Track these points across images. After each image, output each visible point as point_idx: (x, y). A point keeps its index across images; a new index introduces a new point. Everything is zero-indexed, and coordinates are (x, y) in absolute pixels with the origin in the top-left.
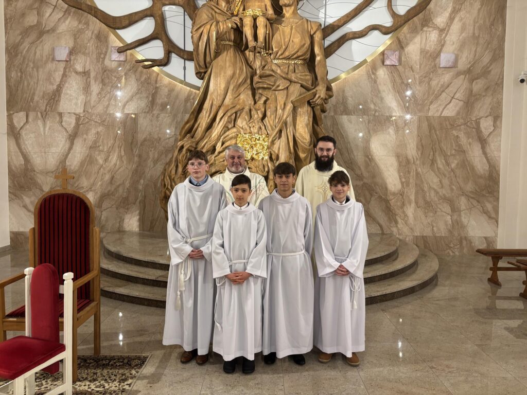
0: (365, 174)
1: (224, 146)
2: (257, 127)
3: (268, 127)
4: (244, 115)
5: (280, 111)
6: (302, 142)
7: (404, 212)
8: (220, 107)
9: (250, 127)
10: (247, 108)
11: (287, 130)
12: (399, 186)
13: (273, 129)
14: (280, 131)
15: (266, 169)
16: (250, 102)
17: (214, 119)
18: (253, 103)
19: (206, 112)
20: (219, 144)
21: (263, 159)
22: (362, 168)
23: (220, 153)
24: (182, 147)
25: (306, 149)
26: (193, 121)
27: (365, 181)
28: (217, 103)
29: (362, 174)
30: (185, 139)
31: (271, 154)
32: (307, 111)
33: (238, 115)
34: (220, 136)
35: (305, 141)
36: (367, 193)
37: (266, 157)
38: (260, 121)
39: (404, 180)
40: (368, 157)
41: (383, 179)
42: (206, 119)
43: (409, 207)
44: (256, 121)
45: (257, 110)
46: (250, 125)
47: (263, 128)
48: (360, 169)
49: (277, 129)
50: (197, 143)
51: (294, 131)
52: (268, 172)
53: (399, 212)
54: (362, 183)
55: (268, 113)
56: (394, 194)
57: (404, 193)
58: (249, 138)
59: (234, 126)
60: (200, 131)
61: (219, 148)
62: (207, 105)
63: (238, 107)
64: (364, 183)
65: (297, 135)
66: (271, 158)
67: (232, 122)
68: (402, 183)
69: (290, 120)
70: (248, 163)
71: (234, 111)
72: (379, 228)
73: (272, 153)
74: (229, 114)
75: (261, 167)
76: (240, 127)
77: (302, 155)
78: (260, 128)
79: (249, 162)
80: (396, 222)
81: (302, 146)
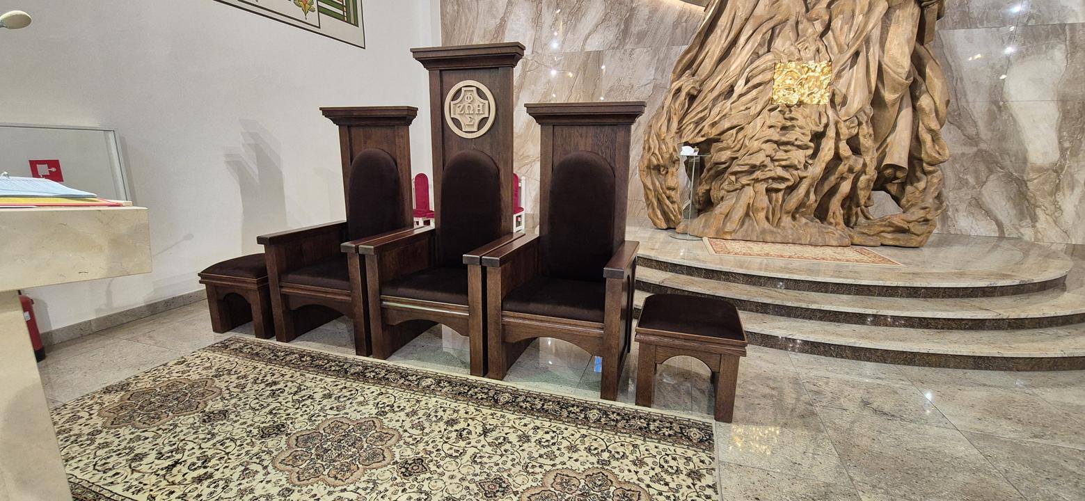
0: (985, 133)
1: (750, 84)
2: (813, 48)
3: (831, 49)
4: (788, 31)
5: (859, 18)
6: (895, 72)
7: (1055, 203)
8: (747, 20)
9: (799, 51)
10: (792, 21)
11: (867, 53)
12: (1054, 156)
13: (841, 51)
14: (857, 54)
15: (824, 121)
16: (798, 9)
17: (734, 42)
18: (804, 10)
19: (722, 32)
20: (741, 82)
21: (818, 104)
22: (981, 124)
23: (741, 96)
24: (679, 90)
25: (901, 85)
26: (697, 48)
27: (983, 146)
28: (742, 14)
29: (978, 134)
30: (684, 78)
31: (833, 95)
32: (913, 14)
33: (777, 31)
34: (744, 69)
35: (900, 70)
36: (982, 167)
37: (826, 100)
38: (818, 38)
39: (1067, 145)
40: (996, 103)
41: (1021, 143)
42: (723, 42)
43: (1067, 192)
44: (810, 39)
45: (811, 20)
46: (800, 46)
47: (823, 49)
48: (975, 124)
49: (852, 50)
50: (702, 83)
51: (881, 53)
52: (826, 126)
53: (1045, 202)
54: (975, 149)
55: (837, 23)
56: (1041, 170)
57: (1062, 169)
58: (796, 68)
59: (769, 51)
60: (708, 65)
61: (740, 88)
62: (724, 20)
63: (779, 18)
64: (980, 151)
65: (886, 60)
66: (832, 101)
67: (765, 44)
68: (1063, 151)
69: (876, 34)
70: (791, 111)
71: (771, 24)
72: (995, 227)
73: (837, 91)
75: (816, 117)
76: (781, 52)
77: (889, 96)
78: (818, 51)
79: (793, 108)
80: (1034, 219)
81: (893, 80)
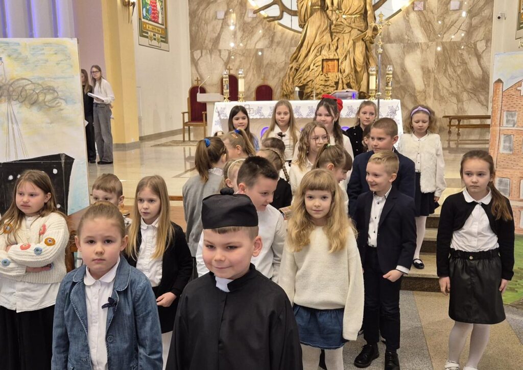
0: (402, 80)
1: (315, 66)
2: (333, 54)
3: (339, 54)
4: (326, 48)
5: (345, 45)
6: (358, 62)
8: (313, 44)
9: (329, 55)
10: (327, 44)
11: (350, 56)
12: (423, 87)
13: (342, 56)
14: (346, 56)
15: (338, 78)
16: (329, 40)
17: (309, 51)
18: (331, 41)
19: (305, 48)
20: (312, 65)
22: (400, 76)
24: (292, 67)
25: (362, 65)
26: (298, 52)
27: (401, 84)
28: (311, 42)
29: (399, 80)
30: (293, 63)
32: (362, 44)
33: (323, 48)
34: (313, 60)
35: (360, 61)
36: (402, 92)
38: (335, 51)
39: (426, 83)
40: (403, 69)
41: (412, 83)
42: (305, 51)
43: (429, 99)
44: (332, 51)
45: (333, 45)
46: (329, 53)
47: (336, 55)
48: (398, 76)
49: (344, 55)
50: (300, 65)
51: (354, 56)
52: (339, 79)
54: (399, 86)
55: (339, 47)
56: (420, 92)
57: (426, 91)
59: (320, 54)
61: (312, 67)
62: (305, 43)
63: (322, 44)
65: (356, 58)
67: (319, 52)
68: (425, 85)
69: (351, 50)
70: (328, 75)
71: (320, 45)
73: (341, 69)
74: (317, 48)
75: (335, 77)
76: (324, 55)
77: (359, 69)
81: (358, 64)
